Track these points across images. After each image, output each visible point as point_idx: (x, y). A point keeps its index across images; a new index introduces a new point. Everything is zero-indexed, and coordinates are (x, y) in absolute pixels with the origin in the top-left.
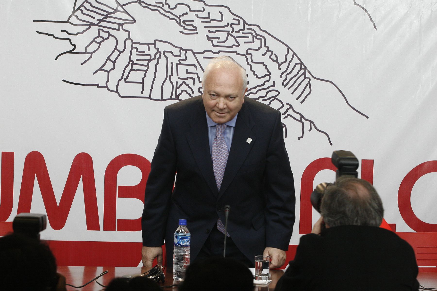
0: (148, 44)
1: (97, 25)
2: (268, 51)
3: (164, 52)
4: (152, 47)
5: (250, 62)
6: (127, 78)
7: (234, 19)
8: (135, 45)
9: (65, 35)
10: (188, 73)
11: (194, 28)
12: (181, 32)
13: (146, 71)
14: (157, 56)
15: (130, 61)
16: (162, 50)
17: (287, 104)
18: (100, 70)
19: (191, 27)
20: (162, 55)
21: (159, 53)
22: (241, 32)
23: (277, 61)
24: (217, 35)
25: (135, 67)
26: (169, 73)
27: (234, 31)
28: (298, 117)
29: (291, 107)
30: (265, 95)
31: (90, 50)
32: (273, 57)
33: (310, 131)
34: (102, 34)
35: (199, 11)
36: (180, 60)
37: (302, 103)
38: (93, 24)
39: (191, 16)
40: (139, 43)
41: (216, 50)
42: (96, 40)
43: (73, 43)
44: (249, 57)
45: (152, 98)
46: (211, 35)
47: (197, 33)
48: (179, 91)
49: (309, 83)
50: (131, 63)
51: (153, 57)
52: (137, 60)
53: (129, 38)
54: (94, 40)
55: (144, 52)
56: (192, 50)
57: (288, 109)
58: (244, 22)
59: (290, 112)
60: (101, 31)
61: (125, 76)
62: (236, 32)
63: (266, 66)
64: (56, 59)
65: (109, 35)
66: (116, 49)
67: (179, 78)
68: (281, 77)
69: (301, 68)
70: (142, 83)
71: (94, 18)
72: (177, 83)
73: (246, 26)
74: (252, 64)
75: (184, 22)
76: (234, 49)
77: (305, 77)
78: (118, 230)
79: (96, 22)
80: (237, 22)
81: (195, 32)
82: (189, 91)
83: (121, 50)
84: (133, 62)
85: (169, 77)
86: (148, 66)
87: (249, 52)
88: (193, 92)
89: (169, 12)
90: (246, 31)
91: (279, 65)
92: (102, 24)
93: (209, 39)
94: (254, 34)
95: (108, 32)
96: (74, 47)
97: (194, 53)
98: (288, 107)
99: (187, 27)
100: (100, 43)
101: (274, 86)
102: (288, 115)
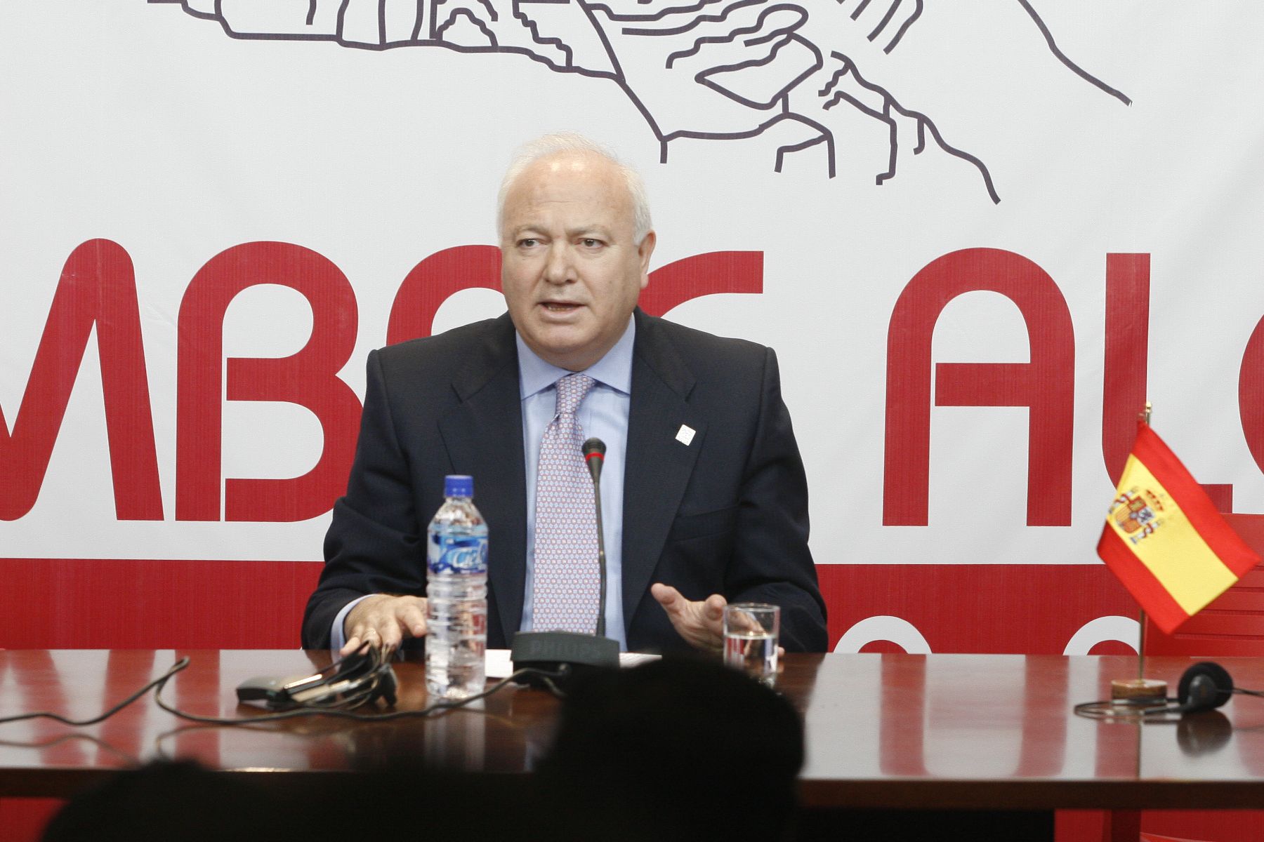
17: (835, 55)
28: (876, 102)
29: (849, 65)
30: (753, 23)
33: (917, 151)
37: (888, 50)
45: (345, 37)
48: (443, 13)
57: (837, 75)
59: (847, 84)
78: (228, 519)
82: (481, 12)
88: (494, 16)
98: (840, 65)
102: (839, 95)
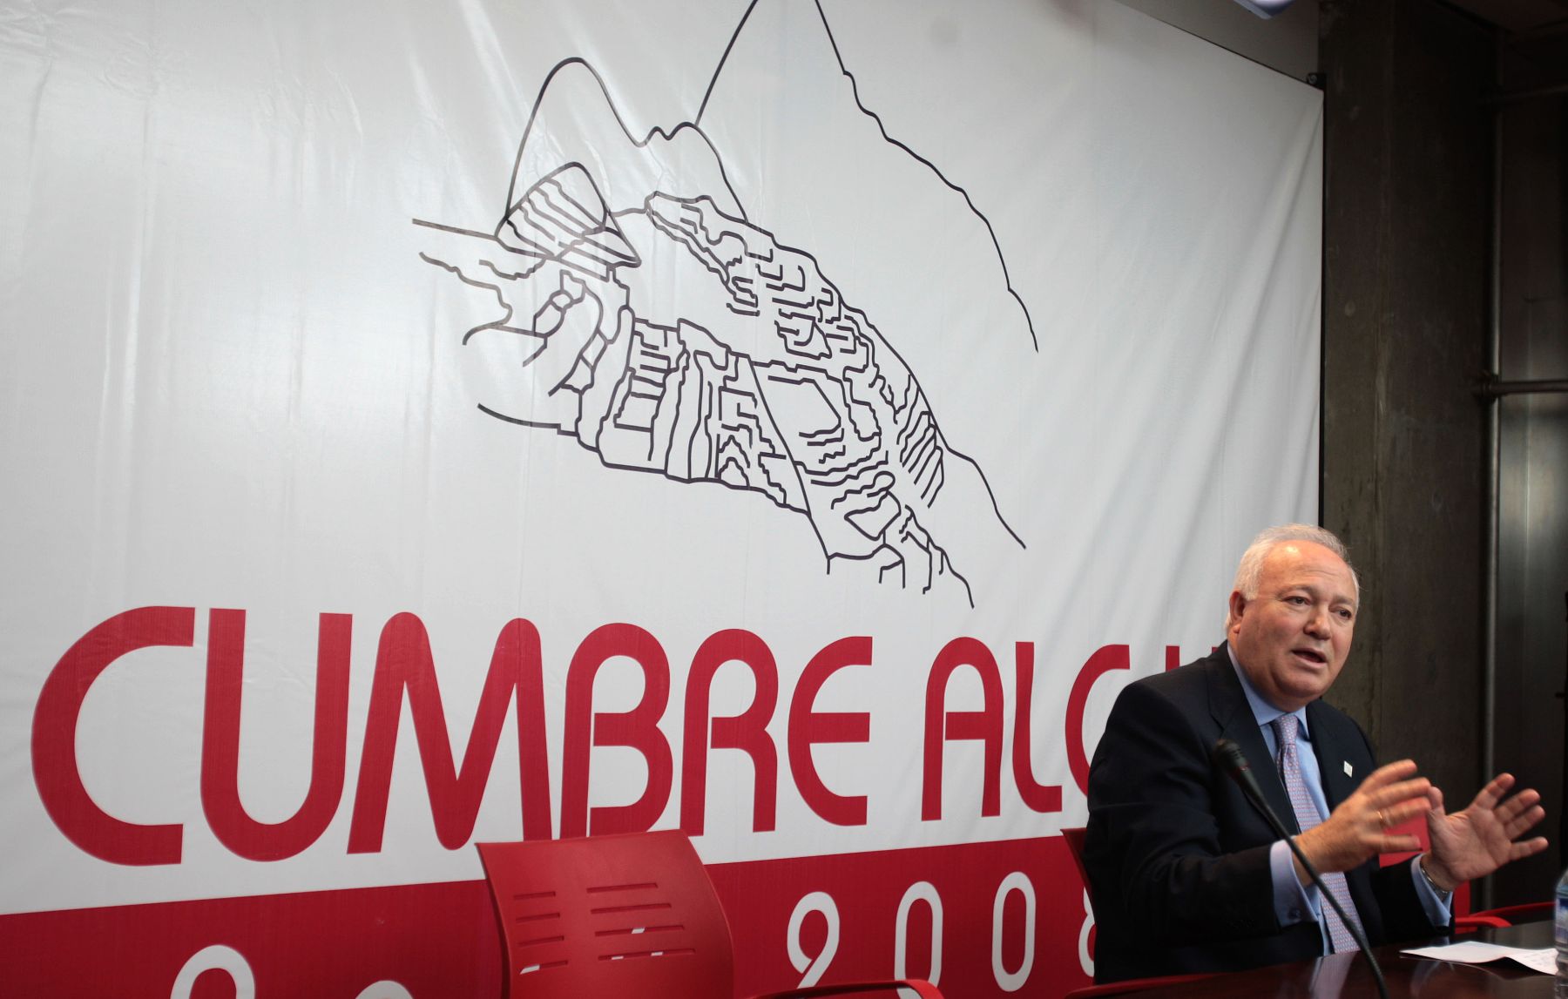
0: (666, 329)
1: (559, 259)
2: (878, 376)
3: (697, 352)
4: (672, 336)
5: (849, 401)
6: (618, 415)
7: (824, 290)
8: (640, 327)
9: (487, 276)
10: (740, 414)
11: (754, 301)
12: (729, 305)
13: (659, 399)
14: (682, 363)
15: (628, 368)
16: (691, 349)
17: (907, 507)
18: (562, 385)
19: (747, 297)
20: (692, 361)
21: (685, 355)
22: (836, 323)
23: (891, 403)
24: (794, 323)
25: (638, 387)
26: (705, 412)
27: (824, 320)
28: (924, 540)
29: (912, 514)
30: (871, 482)
31: (542, 327)
32: (886, 391)
33: (941, 573)
34: (569, 285)
35: (760, 257)
36: (726, 378)
37: (929, 506)
38: (549, 255)
39: (747, 269)
40: (645, 322)
41: (792, 361)
42: (555, 300)
43: (506, 300)
44: (847, 385)
45: (669, 472)
46: (784, 323)
47: (757, 314)
48: (722, 460)
49: (940, 461)
50: (629, 373)
51: (673, 365)
52: (643, 367)
53: (626, 307)
54: (550, 302)
55: (656, 348)
56: (747, 356)
57: (908, 520)
58: (841, 301)
60: (566, 278)
61: (615, 410)
62: (827, 321)
63: (873, 411)
64: (465, 342)
65: (586, 290)
66: (598, 331)
67: (724, 426)
68: (898, 443)
69: (930, 425)
70: (651, 430)
71: (552, 238)
72: (718, 436)
73: (845, 312)
74: (853, 406)
75: (736, 279)
76: (823, 363)
77: (936, 447)
79: (557, 251)
80: (827, 297)
81: (754, 310)
82: (742, 461)
83: (610, 336)
84: (633, 371)
85: (703, 420)
86: (663, 385)
87: (849, 374)
88: (748, 465)
89: (707, 250)
90: (844, 323)
91: (896, 412)
92: (571, 257)
93: (781, 331)
94: (857, 334)
95: (583, 282)
96: (506, 311)
97: (753, 364)
98: (909, 513)
99: (740, 295)
100: (562, 310)
101: (886, 462)
102: (908, 534)
